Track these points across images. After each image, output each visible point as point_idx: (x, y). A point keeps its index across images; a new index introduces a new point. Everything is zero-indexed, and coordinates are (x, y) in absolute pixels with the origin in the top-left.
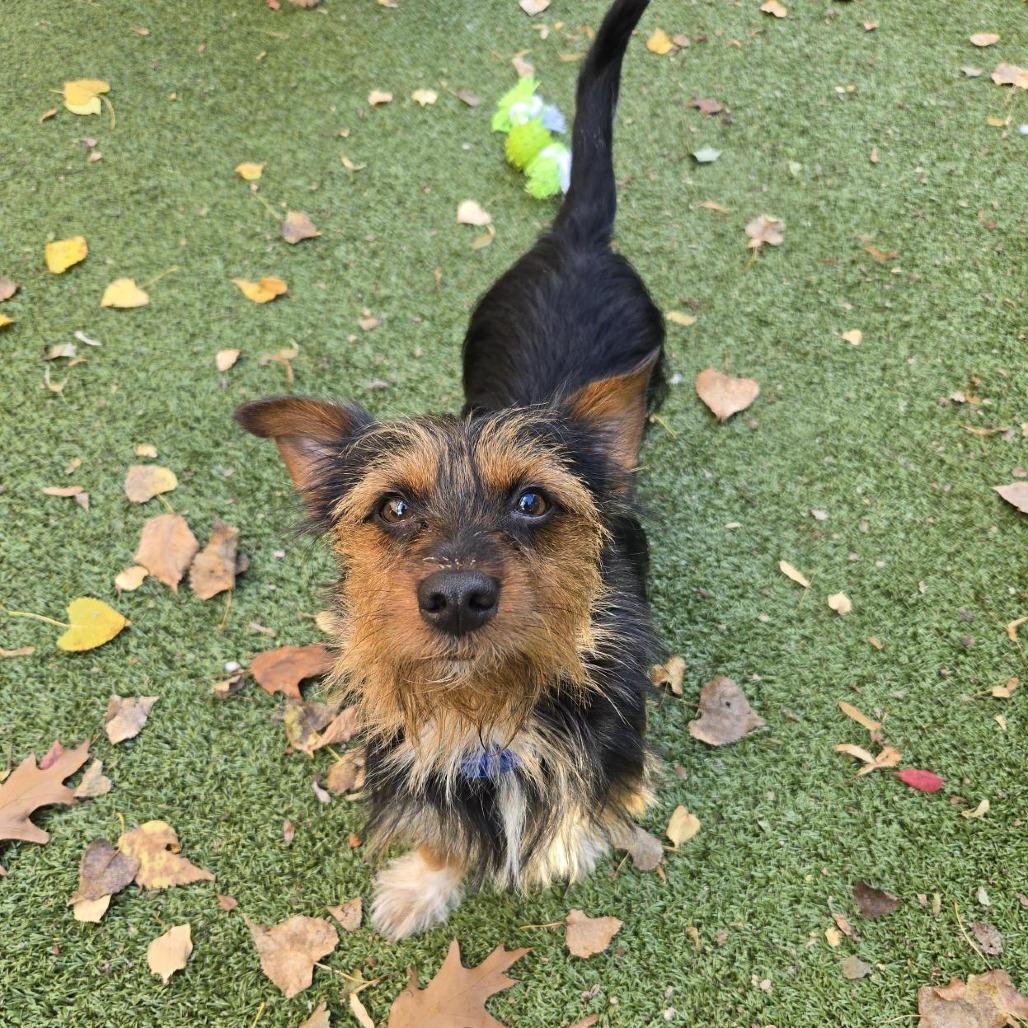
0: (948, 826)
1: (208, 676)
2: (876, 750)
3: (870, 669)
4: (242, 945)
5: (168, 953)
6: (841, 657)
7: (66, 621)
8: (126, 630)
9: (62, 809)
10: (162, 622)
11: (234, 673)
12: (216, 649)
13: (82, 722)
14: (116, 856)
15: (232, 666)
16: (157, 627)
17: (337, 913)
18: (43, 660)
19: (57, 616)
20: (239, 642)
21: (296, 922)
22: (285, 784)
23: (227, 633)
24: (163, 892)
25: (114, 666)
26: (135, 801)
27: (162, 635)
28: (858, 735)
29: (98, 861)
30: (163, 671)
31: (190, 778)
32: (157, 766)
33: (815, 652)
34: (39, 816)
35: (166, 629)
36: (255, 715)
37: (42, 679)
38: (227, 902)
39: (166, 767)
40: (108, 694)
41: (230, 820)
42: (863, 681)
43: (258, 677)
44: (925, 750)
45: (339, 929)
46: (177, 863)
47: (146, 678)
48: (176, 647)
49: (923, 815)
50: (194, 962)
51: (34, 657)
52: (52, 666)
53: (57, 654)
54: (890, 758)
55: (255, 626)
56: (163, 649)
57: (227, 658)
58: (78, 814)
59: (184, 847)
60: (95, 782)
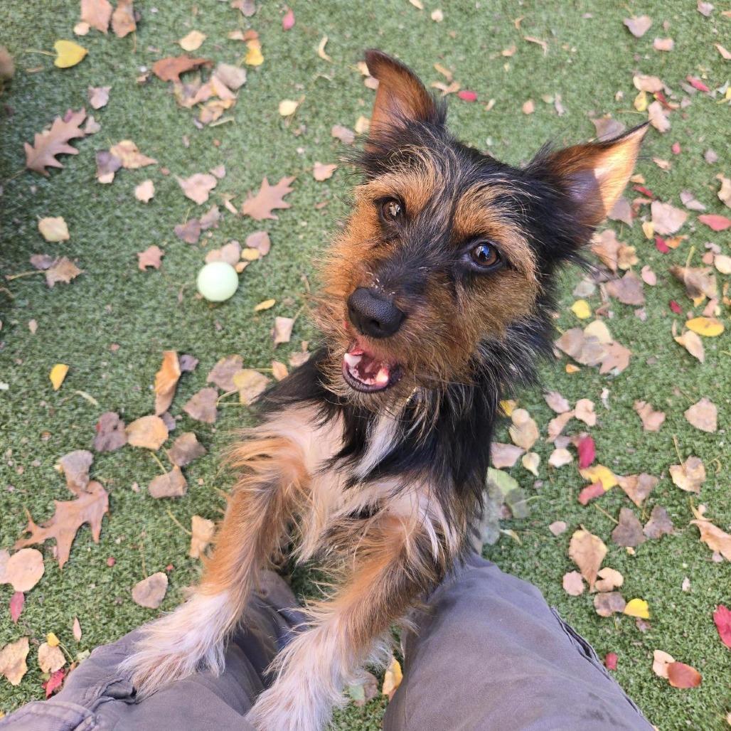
0: (478, 115)
1: (133, 75)
2: (449, 84)
3: (450, 48)
4: (175, 187)
5: (145, 191)
6: (437, 43)
7: (55, 52)
8: (87, 56)
9: (80, 139)
10: (104, 49)
11: (145, 73)
12: (133, 61)
13: (79, 100)
14: (111, 157)
15: (143, 69)
16: (102, 53)
17: (214, 171)
18: (50, 72)
19: (50, 50)
20: (144, 58)
21: (197, 177)
22: (180, 121)
23: (137, 53)
24: (136, 170)
25: (86, 73)
26: (115, 135)
27: (105, 57)
28: (441, 78)
29: (104, 158)
30: (110, 74)
31: (137, 122)
32: (120, 118)
33: (424, 42)
34: (71, 142)
35: (107, 54)
36: (160, 92)
37: (52, 81)
38: (165, 171)
39: (124, 118)
40: (86, 87)
41: (159, 138)
42: (446, 53)
43: (158, 73)
44: (471, 83)
45: (217, 178)
46: (140, 157)
47: (103, 78)
48: (114, 62)
49: (468, 111)
50: (158, 194)
51: (45, 71)
52: (55, 75)
53: (57, 69)
54: (455, 87)
55: (150, 49)
56: (107, 64)
57: (140, 65)
58: (88, 141)
59: (141, 150)
60: (92, 126)
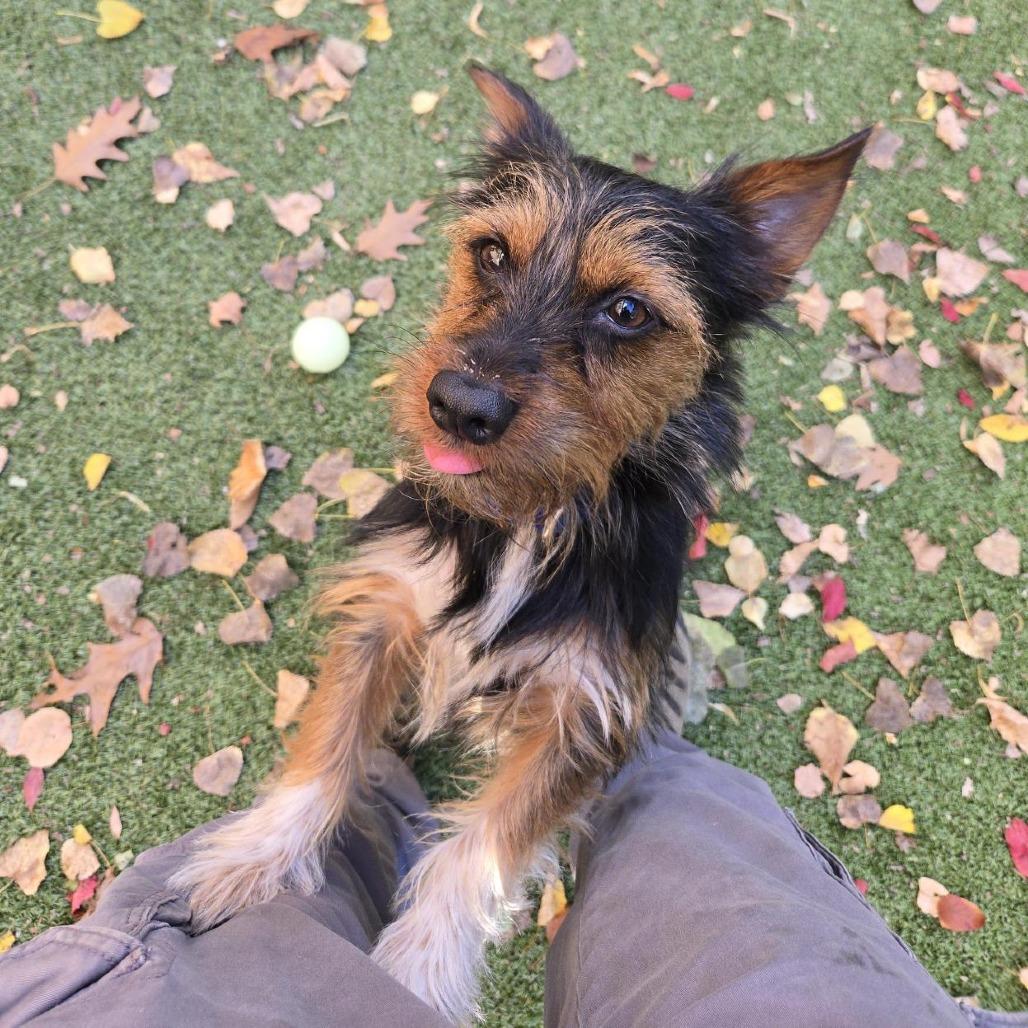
0: (694, 119)
1: (206, 51)
2: (654, 74)
3: (657, 23)
4: (263, 210)
5: (220, 215)
6: (637, 16)
7: (98, 15)
8: (142, 23)
9: (131, 139)
10: (166, 13)
11: (224, 49)
12: (208, 32)
13: (130, 85)
14: (174, 166)
15: (222, 43)
16: (164, 19)
17: (318, 190)
18: (91, 44)
19: (91, 13)
20: (222, 26)
21: (294, 197)
22: (272, 118)
23: (214, 20)
24: (209, 185)
25: (140, 47)
26: (179, 132)
27: (168, 24)
28: (644, 66)
29: (164, 167)
30: (175, 49)
31: (211, 117)
32: (187, 111)
33: (620, 13)
34: (119, 143)
35: (171, 19)
36: (244, 75)
37: (93, 58)
38: (250, 187)
39: (193, 111)
40: (140, 65)
41: (242, 141)
42: (650, 30)
43: (242, 48)
44: (686, 73)
45: (323, 201)
46: (214, 167)
47: (165, 54)
48: (180, 31)
49: (679, 114)
50: (238, 220)
51: (84, 43)
52: (98, 48)
53: (99, 40)
54: (663, 78)
55: (231, 14)
56: (171, 34)
57: (216, 37)
58: (143, 142)
59: (216, 157)
60: (148, 121)
